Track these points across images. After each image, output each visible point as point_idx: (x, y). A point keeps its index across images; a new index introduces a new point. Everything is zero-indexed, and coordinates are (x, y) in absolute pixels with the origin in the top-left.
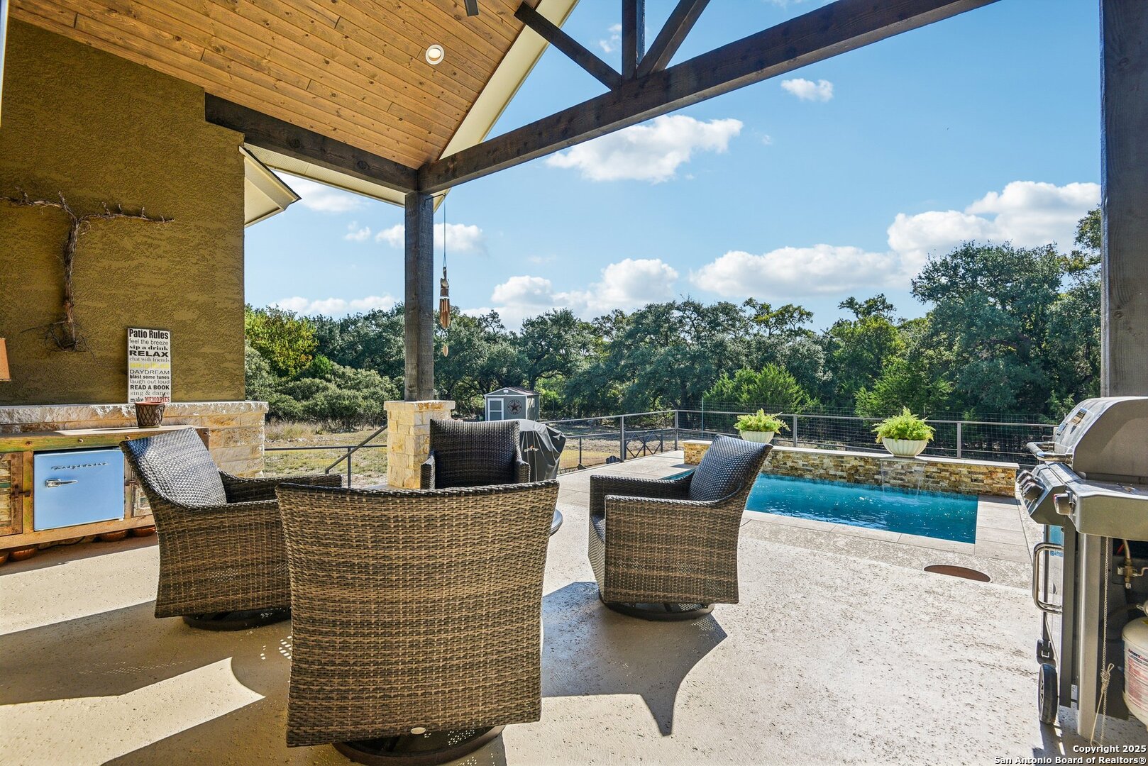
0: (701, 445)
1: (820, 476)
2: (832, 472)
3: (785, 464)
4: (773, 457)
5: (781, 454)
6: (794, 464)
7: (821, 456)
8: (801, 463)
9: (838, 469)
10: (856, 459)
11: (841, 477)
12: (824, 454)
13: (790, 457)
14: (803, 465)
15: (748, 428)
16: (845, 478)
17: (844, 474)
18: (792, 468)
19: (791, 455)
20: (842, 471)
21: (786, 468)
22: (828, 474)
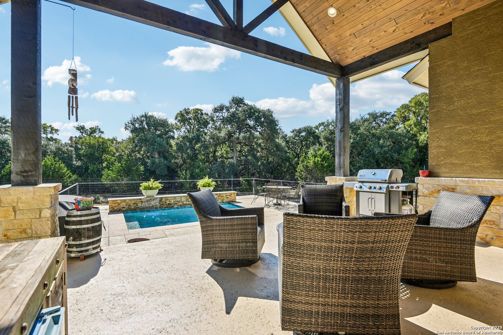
1: (181, 205)
2: (185, 203)
3: (166, 203)
4: (160, 201)
5: (164, 199)
6: (170, 202)
8: (173, 201)
9: (187, 201)
11: (188, 204)
12: (182, 196)
13: (168, 199)
14: (174, 202)
18: (169, 204)
19: (168, 198)
21: (166, 205)
22: (183, 204)
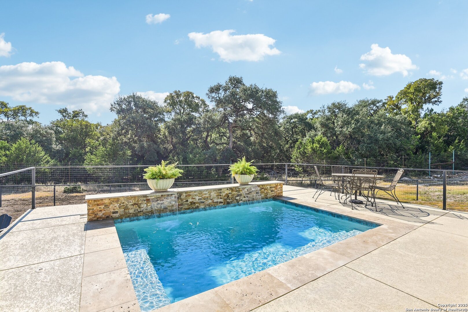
0: (110, 199)
1: (209, 205)
2: (215, 200)
3: (187, 201)
4: (178, 198)
5: (184, 194)
6: (193, 200)
7: (210, 191)
8: (197, 198)
9: (219, 198)
10: (227, 189)
11: (221, 202)
12: (211, 190)
13: (190, 195)
14: (199, 199)
15: (154, 177)
16: (222, 203)
17: (222, 200)
18: (192, 203)
19: (191, 194)
20: (221, 198)
21: (188, 204)
22: (213, 202)
